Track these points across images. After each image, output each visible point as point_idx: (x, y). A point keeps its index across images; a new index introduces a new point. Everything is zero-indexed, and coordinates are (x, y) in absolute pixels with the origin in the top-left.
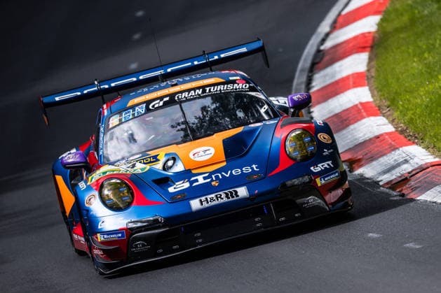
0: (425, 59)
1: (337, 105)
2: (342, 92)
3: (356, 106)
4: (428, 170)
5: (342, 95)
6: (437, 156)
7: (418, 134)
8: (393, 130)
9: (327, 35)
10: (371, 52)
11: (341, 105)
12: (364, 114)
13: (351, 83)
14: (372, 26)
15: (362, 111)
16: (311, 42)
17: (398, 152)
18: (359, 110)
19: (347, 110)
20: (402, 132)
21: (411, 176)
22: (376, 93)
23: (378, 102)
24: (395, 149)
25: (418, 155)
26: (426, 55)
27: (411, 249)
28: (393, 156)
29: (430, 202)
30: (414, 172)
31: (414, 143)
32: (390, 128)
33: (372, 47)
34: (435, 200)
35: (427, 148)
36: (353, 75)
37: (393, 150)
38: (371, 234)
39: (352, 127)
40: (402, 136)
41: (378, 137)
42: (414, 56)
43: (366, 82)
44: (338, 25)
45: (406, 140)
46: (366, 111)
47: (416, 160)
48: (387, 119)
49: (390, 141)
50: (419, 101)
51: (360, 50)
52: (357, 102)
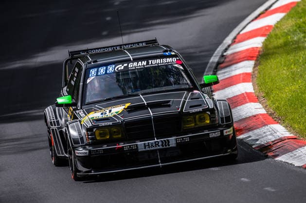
0: (292, 69)
1: (231, 92)
2: (235, 84)
3: (243, 94)
4: (285, 141)
5: (234, 86)
6: (292, 133)
7: (282, 117)
8: (266, 112)
9: (229, 46)
10: (257, 60)
11: (233, 92)
12: (248, 100)
13: (241, 79)
14: (259, 44)
15: (247, 98)
16: (218, 49)
17: (267, 127)
18: (245, 97)
19: (237, 96)
20: (271, 115)
21: (274, 144)
22: (256, 87)
23: (257, 93)
24: (265, 125)
25: (280, 131)
26: (292, 66)
27: (269, 192)
28: (263, 129)
29: (284, 162)
30: (276, 142)
31: (278, 123)
32: (263, 111)
33: (257, 57)
34: (287, 161)
35: (286, 127)
36: (243, 74)
37: (264, 126)
38: (243, 179)
39: (239, 108)
40: (271, 118)
41: (255, 116)
42: (284, 66)
43: (251, 79)
44: (237, 40)
45: (273, 120)
46: (249, 98)
47: (278, 133)
48: (262, 105)
49: (263, 120)
50: (284, 96)
51: (249, 58)
52: (243, 92)
